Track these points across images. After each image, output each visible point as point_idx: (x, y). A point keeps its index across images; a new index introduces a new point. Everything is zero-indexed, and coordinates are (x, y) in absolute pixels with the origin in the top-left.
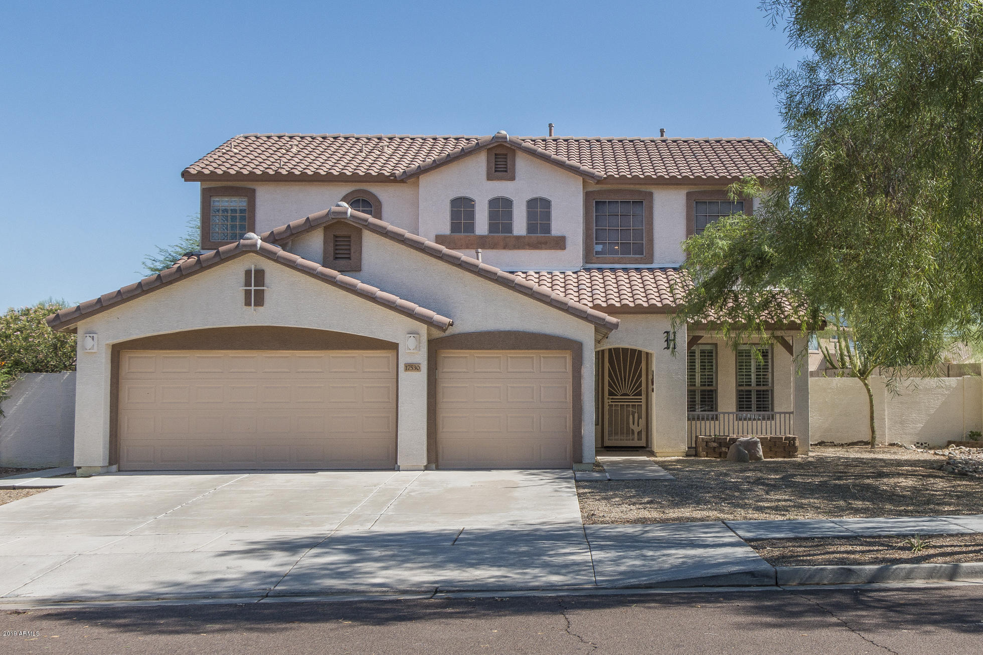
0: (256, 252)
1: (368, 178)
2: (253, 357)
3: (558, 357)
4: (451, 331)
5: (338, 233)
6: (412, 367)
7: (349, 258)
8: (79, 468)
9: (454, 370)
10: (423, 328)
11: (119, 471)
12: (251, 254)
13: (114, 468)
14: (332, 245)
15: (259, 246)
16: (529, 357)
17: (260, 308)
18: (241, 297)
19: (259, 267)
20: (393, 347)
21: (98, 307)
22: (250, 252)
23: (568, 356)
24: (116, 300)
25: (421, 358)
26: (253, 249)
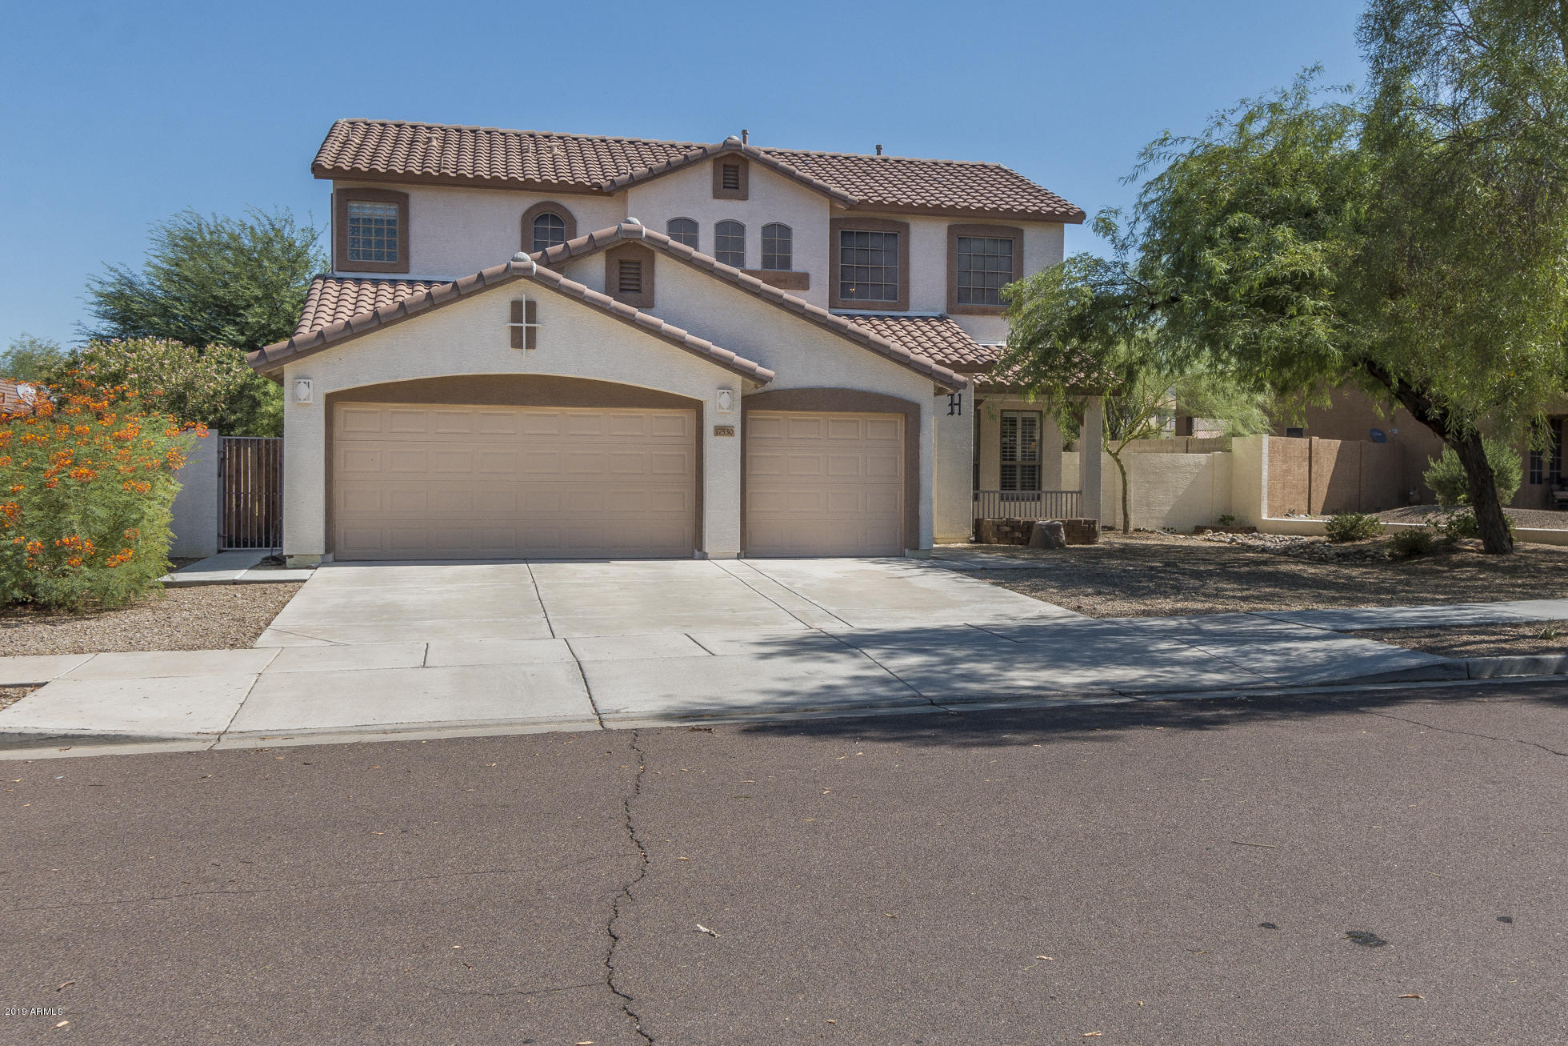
0: (530, 278)
1: (563, 188)
2: (511, 415)
3: (882, 422)
4: (769, 386)
5: (625, 258)
6: (722, 431)
7: (639, 291)
8: (291, 557)
9: (764, 436)
10: (737, 380)
11: (335, 561)
12: (523, 280)
13: (330, 557)
14: (617, 272)
15: (535, 270)
16: (855, 421)
17: (532, 352)
18: (506, 336)
19: (529, 299)
20: (697, 407)
21: (319, 343)
22: (520, 277)
23: (900, 422)
24: (343, 335)
25: (734, 419)
26: (527, 273)
